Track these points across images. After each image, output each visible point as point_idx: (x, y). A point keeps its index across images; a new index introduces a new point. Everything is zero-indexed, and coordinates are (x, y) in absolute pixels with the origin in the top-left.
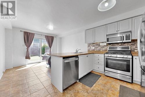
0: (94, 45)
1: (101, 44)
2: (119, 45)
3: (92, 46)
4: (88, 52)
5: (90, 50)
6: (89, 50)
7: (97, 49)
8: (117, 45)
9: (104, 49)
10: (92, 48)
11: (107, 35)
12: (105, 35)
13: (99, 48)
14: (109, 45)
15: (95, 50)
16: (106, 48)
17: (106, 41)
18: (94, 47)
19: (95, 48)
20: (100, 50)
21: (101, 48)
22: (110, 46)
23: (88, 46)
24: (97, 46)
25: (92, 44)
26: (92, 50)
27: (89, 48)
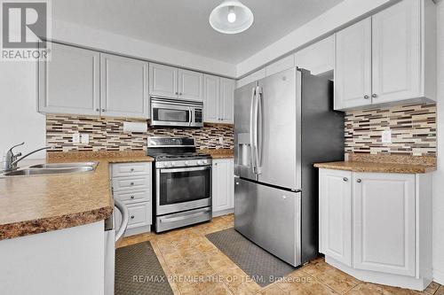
0: (89, 125)
3: (74, 129)
5: (66, 149)
7: (105, 144)
9: (131, 143)
10: (76, 141)
11: (152, 98)
12: (147, 98)
13: (114, 139)
15: (95, 149)
16: (138, 140)
19: (96, 142)
20: (115, 149)
21: (122, 142)
23: (50, 127)
24: (105, 133)
25: (78, 121)
26: (77, 147)
27: (58, 137)
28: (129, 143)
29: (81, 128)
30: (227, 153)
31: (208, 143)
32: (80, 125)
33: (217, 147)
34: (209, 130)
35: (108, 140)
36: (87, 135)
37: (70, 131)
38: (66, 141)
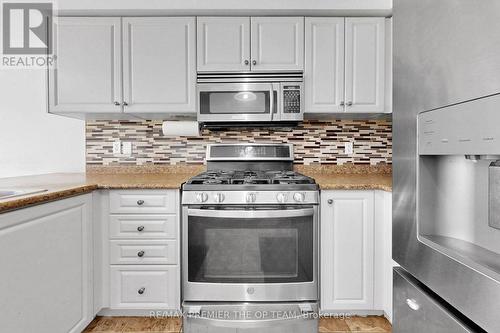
0: (131, 130)
1: (169, 128)
2: (251, 139)
3: (115, 135)
4: (89, 173)
5: (106, 162)
6: (93, 164)
7: (152, 154)
8: (245, 138)
9: (187, 154)
10: (116, 151)
11: (200, 76)
12: (192, 76)
13: (163, 148)
14: (211, 138)
15: (140, 162)
16: (195, 149)
17: (193, 110)
18: (127, 145)
19: (141, 152)
21: (174, 152)
22: (218, 140)
23: (90, 135)
24: (151, 140)
25: (118, 126)
26: (118, 160)
27: (97, 147)
28: (183, 154)
29: (122, 134)
30: (365, 174)
31: (320, 154)
32: (121, 130)
33: (340, 162)
34: (322, 131)
35: (155, 150)
36: (130, 143)
37: (110, 138)
38: (106, 152)
